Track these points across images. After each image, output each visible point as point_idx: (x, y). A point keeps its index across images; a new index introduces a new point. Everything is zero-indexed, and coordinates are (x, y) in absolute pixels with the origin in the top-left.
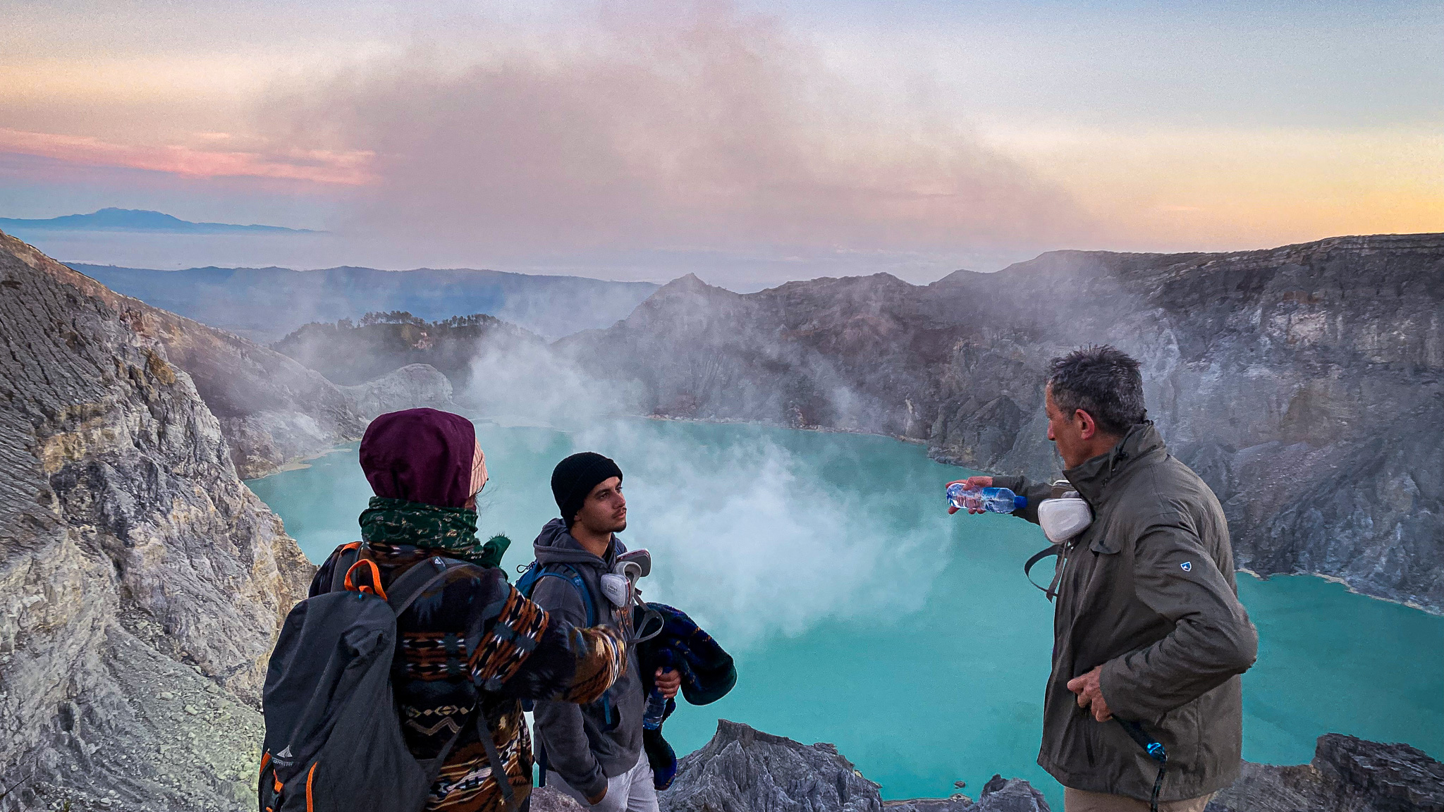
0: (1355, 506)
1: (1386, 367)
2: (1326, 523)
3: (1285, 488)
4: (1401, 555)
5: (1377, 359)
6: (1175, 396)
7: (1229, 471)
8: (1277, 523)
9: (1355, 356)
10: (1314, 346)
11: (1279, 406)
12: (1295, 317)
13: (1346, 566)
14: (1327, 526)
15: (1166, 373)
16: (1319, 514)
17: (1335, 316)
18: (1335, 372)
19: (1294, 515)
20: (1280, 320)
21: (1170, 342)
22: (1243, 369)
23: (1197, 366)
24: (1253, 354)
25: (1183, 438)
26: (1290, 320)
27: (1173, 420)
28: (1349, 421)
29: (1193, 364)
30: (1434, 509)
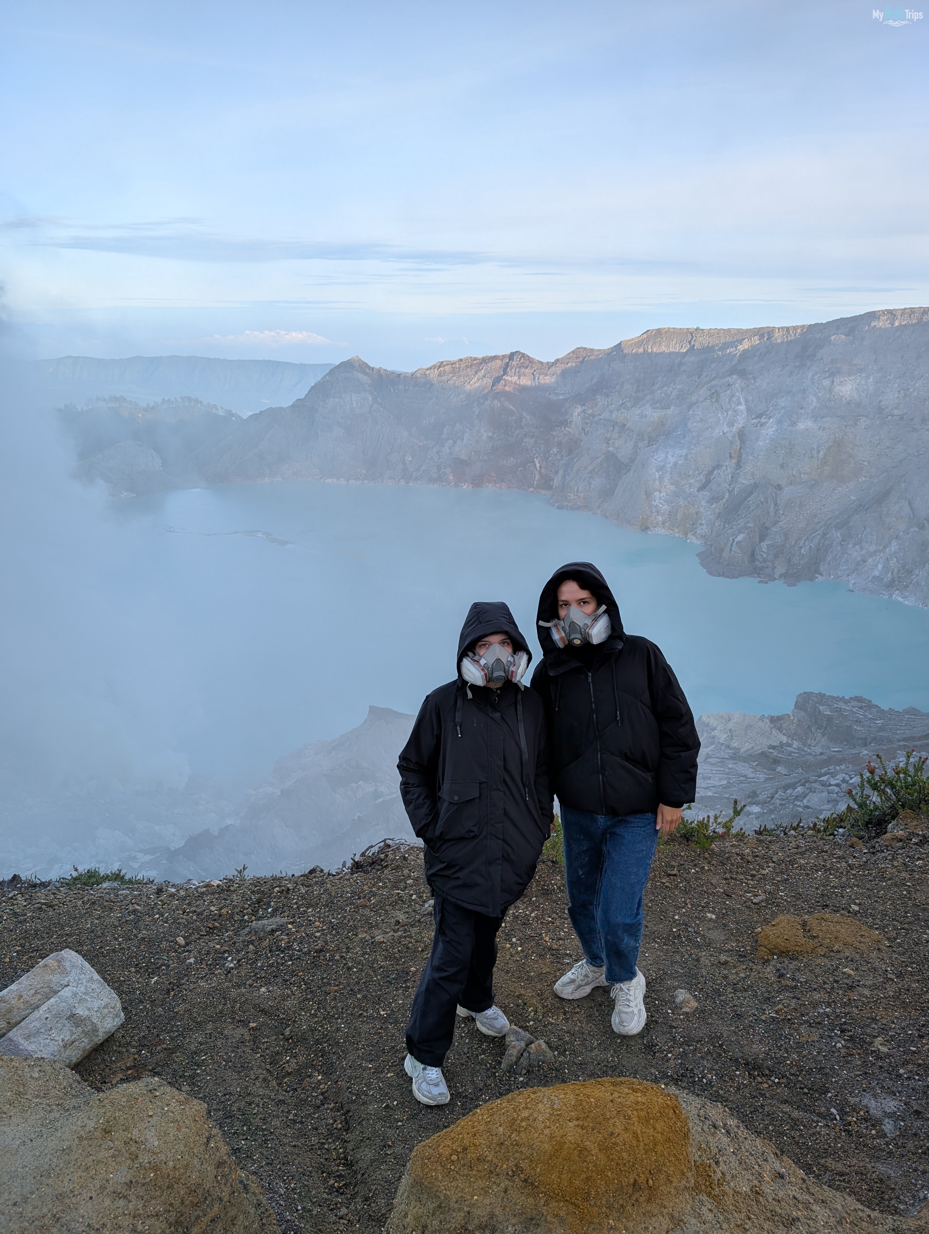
0: (865, 527)
1: (902, 417)
2: (843, 541)
3: (816, 516)
4: (893, 562)
5: (896, 412)
6: (741, 447)
7: (776, 504)
8: (807, 543)
9: (880, 410)
10: (849, 403)
11: (819, 452)
12: (838, 379)
13: (853, 572)
14: (843, 543)
15: (734, 429)
16: (838, 534)
17: (868, 377)
18: (863, 423)
19: (819, 537)
20: (826, 383)
21: (739, 404)
22: (794, 424)
23: (759, 422)
24: (803, 411)
25: (744, 481)
26: (833, 382)
27: (739, 465)
28: (869, 462)
29: (756, 421)
30: (922, 527)
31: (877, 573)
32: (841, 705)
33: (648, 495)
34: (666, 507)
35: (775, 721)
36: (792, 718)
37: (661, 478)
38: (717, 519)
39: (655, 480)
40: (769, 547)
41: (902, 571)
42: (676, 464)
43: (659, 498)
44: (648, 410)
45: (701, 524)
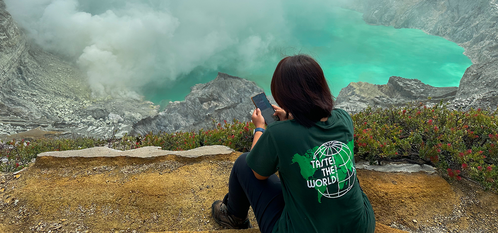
0: (429, 10)
2: (419, 15)
3: (409, 4)
4: (439, 25)
8: (404, 15)
19: (409, 13)
30: (453, 11)
32: (408, 82)
35: (380, 87)
36: (387, 86)
40: (388, 16)
41: (443, 29)
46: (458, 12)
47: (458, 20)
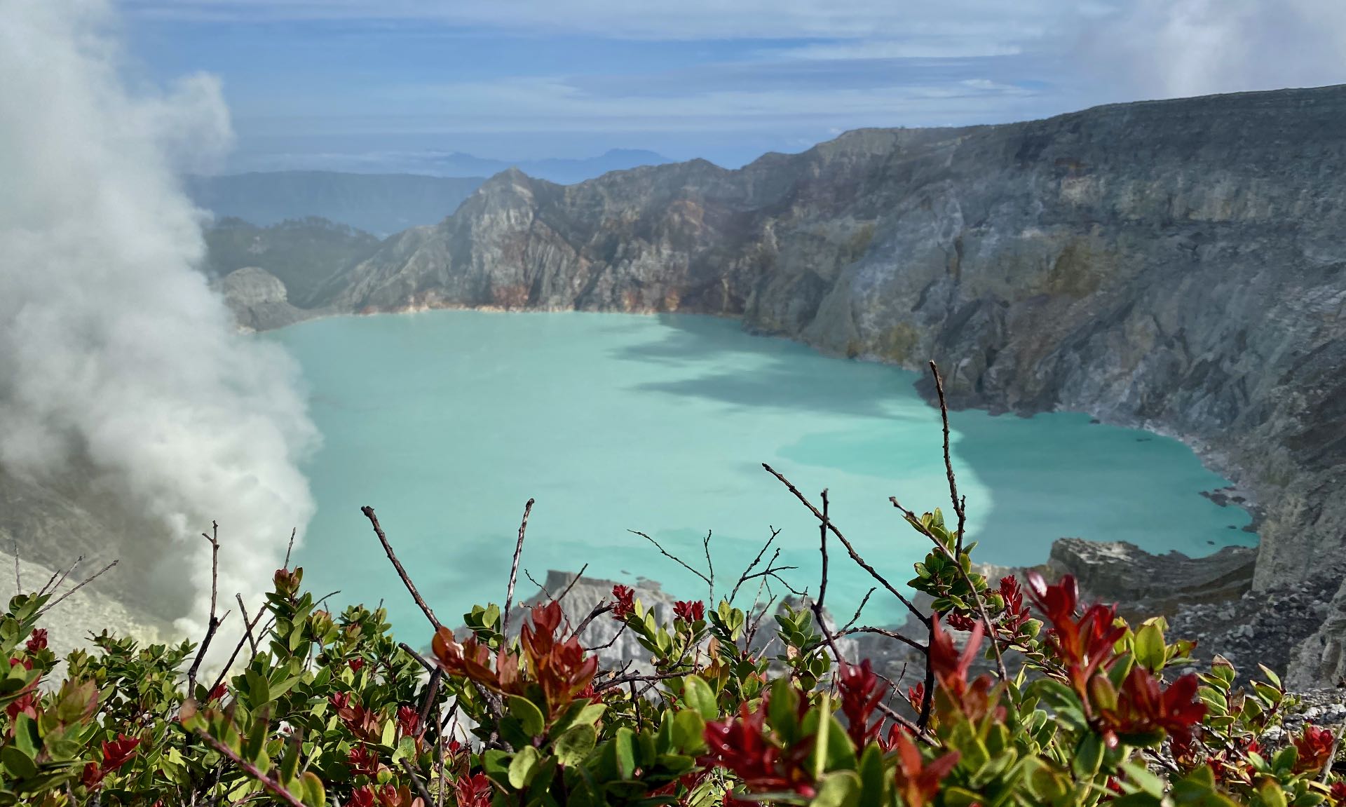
0: (1107, 347)
1: (1139, 223)
2: (1083, 363)
3: (1050, 336)
4: (1141, 387)
5: (1133, 217)
6: (959, 260)
7: (1003, 324)
8: (1042, 367)
9: (1114, 214)
10: (1079, 207)
11: (1048, 263)
12: (1065, 181)
13: (1097, 400)
14: (1083, 366)
15: (951, 239)
16: (1077, 356)
17: (1098, 179)
18: (1097, 229)
19: (1055, 360)
20: (1052, 185)
21: (955, 211)
22: (1018, 232)
23: (979, 231)
24: (1028, 217)
25: (965, 297)
26: (1059, 184)
27: (957, 282)
28: (1106, 274)
29: (975, 230)
30: (1170, 345)
31: (1123, 399)
33: (855, 316)
34: (876, 331)
37: (870, 298)
38: (936, 341)
39: (862, 300)
40: (999, 372)
41: (1152, 396)
42: (885, 281)
43: (868, 320)
44: (850, 221)
45: (918, 349)
46: (1186, 349)
47: (1188, 368)
